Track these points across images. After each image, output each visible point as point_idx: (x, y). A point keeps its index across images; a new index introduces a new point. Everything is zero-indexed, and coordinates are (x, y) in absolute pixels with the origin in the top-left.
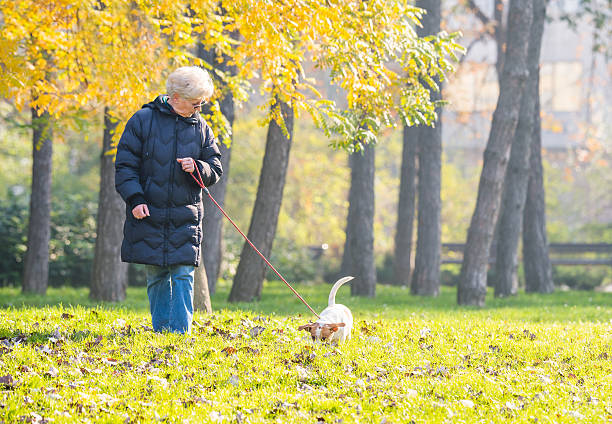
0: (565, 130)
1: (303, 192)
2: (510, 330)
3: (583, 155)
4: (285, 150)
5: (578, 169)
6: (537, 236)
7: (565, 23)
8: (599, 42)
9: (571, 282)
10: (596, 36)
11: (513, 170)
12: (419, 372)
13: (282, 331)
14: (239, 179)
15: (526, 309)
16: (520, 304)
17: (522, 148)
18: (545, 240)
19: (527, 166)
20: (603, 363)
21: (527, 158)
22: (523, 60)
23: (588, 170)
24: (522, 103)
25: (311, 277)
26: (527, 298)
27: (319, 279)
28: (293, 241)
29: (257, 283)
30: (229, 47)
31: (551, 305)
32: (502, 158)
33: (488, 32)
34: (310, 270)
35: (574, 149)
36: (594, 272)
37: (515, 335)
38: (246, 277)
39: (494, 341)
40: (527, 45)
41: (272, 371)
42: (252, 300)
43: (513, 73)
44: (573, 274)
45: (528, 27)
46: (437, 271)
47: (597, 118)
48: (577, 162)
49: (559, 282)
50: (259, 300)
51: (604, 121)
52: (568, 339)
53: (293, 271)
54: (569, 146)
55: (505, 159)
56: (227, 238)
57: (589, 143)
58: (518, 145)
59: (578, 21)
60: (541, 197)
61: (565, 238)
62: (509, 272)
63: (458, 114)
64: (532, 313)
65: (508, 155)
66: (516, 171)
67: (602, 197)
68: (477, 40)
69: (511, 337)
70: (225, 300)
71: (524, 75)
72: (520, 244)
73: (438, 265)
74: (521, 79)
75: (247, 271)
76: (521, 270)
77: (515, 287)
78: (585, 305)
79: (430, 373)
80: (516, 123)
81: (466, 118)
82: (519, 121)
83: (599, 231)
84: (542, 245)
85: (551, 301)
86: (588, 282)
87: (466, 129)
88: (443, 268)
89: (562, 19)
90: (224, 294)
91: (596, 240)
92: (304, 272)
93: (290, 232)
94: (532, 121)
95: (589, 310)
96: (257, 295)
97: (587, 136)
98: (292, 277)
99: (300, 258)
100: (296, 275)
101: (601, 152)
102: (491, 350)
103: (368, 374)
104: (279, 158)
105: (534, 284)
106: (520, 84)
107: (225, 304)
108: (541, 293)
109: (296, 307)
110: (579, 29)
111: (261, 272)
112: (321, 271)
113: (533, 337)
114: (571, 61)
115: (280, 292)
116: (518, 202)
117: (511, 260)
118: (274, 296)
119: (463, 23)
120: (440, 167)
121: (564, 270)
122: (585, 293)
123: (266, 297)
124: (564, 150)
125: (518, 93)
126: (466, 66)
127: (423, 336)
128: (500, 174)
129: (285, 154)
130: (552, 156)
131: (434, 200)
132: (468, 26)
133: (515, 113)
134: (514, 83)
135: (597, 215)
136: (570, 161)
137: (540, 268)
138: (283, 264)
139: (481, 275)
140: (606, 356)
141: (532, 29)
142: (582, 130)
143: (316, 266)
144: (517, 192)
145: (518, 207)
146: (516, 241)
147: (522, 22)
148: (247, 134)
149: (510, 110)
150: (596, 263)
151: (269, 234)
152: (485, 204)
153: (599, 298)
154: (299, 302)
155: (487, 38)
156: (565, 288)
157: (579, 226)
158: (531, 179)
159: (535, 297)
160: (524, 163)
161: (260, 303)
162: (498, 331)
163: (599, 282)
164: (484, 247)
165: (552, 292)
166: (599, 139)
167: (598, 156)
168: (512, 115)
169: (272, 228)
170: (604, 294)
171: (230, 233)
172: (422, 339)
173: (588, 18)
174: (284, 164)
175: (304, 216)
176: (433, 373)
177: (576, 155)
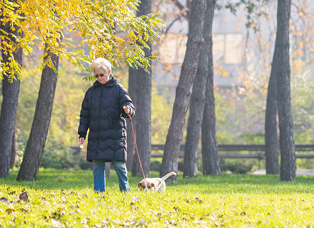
0: (231, 76)
1: (68, 113)
2: (187, 198)
3: (242, 90)
4: (52, 87)
5: (238, 99)
6: (211, 140)
7: (229, 10)
8: (250, 21)
9: (233, 168)
10: (249, 17)
11: (195, 100)
12: (128, 224)
13: (45, 199)
14: (28, 105)
15: (201, 185)
16: (198, 182)
17: (201, 86)
18: (215, 143)
19: (204, 97)
20: (243, 218)
21: (204, 92)
22: (200, 32)
23: (245, 99)
24: (201, 58)
25: (72, 165)
26: (203, 178)
27: (77, 167)
28: (63, 143)
29: (35, 169)
30: (18, 21)
31: (217, 183)
32: (188, 93)
33: (183, 15)
34: (71, 161)
35: (236, 87)
36: (247, 162)
37: (190, 201)
38: (28, 165)
39: (176, 204)
40: (203, 23)
41: (36, 223)
42: (32, 180)
43: (194, 40)
44: (234, 164)
45: (204, 12)
46: (149, 161)
47: (250, 68)
48: (238, 95)
49: (224, 169)
50: (36, 180)
51: (255, 69)
52: (223, 204)
53: (60, 162)
54: (233, 85)
55: (190, 93)
56: (18, 142)
57: (246, 83)
58: (197, 84)
59: (237, 8)
60: (213, 116)
61: (231, 142)
62: (192, 162)
63: (165, 65)
64: (205, 187)
65: (191, 91)
66: (197, 100)
67: (253, 116)
68: (176, 20)
69: (187, 202)
70: (15, 180)
71: (201, 41)
72: (200, 146)
73: (149, 158)
74: (199, 44)
75: (28, 161)
76: (200, 161)
77: (196, 172)
78: (238, 183)
79: (134, 224)
80: (196, 71)
81: (170, 67)
82: (198, 69)
83: (252, 138)
84: (214, 145)
85: (217, 180)
86: (243, 168)
87: (170, 75)
88: (152, 160)
89: (227, 7)
90: (15, 176)
91: (249, 143)
92: (68, 162)
93: (60, 137)
94: (207, 69)
95: (240, 186)
96: (35, 177)
97: (244, 79)
98: (60, 165)
99: (65, 153)
100: (62, 164)
101: (253, 89)
102: (174, 210)
103: (96, 225)
104: (49, 91)
105: (208, 170)
106: (198, 47)
107: (15, 182)
108: (213, 175)
109: (59, 184)
110: (236, 13)
111: (37, 162)
112: (78, 162)
113: (201, 202)
114: (236, 33)
115: (51, 174)
116: (198, 119)
117: (193, 155)
118: (46, 177)
119: (167, 9)
120: (150, 97)
121: (229, 161)
122: (240, 175)
123: (41, 178)
124: (230, 88)
125: (198, 52)
126: (170, 36)
127: (133, 202)
128: (186, 102)
129: (52, 89)
130: (222, 91)
131: (147, 118)
132: (171, 11)
133: (196, 64)
134: (195, 46)
135: (250, 128)
136: (234, 94)
137: (212, 160)
138: (54, 157)
139: (174, 164)
140: (245, 214)
141: (206, 13)
142: (242, 76)
143: (75, 159)
144: (197, 113)
145: (198, 122)
146: (197, 143)
147: (200, 8)
148: (33, 77)
149: (193, 63)
150: (249, 157)
151: (42, 139)
152: (177, 121)
153: (248, 179)
154: (60, 181)
155: (182, 18)
156: (229, 172)
157: (239, 134)
158: (206, 104)
159: (209, 178)
160: (202, 96)
161: (37, 181)
162: (180, 198)
163: (250, 168)
164: (176, 147)
165: (220, 175)
166: (252, 81)
167: (251, 91)
168: (193, 66)
169: (44, 135)
170: (251, 176)
171: (21, 138)
172: (132, 204)
173: (243, 6)
174: (52, 95)
175: (69, 128)
176: (137, 224)
177: (237, 90)
